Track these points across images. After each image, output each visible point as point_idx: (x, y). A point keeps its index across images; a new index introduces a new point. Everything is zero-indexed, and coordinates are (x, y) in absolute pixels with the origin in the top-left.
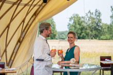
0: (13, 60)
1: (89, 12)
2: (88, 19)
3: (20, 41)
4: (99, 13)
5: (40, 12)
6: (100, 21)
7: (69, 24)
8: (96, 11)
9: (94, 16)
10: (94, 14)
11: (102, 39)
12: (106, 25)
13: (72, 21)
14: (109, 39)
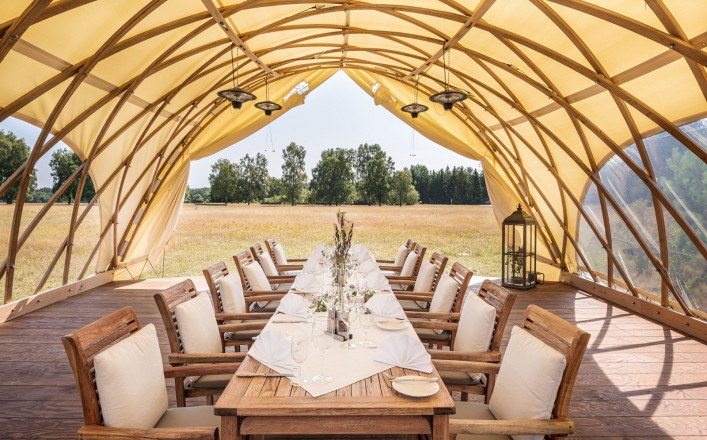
0: (130, 243)
1: (247, 157)
2: (244, 169)
3: (146, 200)
4: (264, 160)
5: (193, 139)
6: (265, 172)
7: (212, 176)
8: (259, 157)
9: (254, 164)
10: (255, 161)
11: (267, 203)
12: (274, 180)
13: (218, 171)
14: (280, 203)
